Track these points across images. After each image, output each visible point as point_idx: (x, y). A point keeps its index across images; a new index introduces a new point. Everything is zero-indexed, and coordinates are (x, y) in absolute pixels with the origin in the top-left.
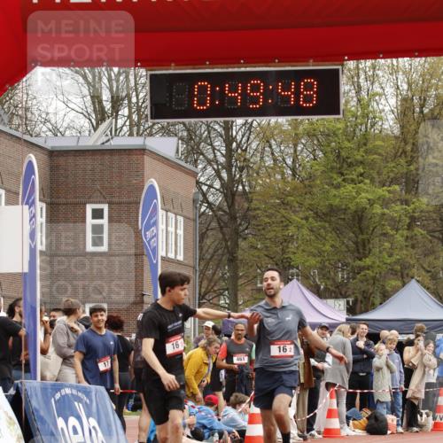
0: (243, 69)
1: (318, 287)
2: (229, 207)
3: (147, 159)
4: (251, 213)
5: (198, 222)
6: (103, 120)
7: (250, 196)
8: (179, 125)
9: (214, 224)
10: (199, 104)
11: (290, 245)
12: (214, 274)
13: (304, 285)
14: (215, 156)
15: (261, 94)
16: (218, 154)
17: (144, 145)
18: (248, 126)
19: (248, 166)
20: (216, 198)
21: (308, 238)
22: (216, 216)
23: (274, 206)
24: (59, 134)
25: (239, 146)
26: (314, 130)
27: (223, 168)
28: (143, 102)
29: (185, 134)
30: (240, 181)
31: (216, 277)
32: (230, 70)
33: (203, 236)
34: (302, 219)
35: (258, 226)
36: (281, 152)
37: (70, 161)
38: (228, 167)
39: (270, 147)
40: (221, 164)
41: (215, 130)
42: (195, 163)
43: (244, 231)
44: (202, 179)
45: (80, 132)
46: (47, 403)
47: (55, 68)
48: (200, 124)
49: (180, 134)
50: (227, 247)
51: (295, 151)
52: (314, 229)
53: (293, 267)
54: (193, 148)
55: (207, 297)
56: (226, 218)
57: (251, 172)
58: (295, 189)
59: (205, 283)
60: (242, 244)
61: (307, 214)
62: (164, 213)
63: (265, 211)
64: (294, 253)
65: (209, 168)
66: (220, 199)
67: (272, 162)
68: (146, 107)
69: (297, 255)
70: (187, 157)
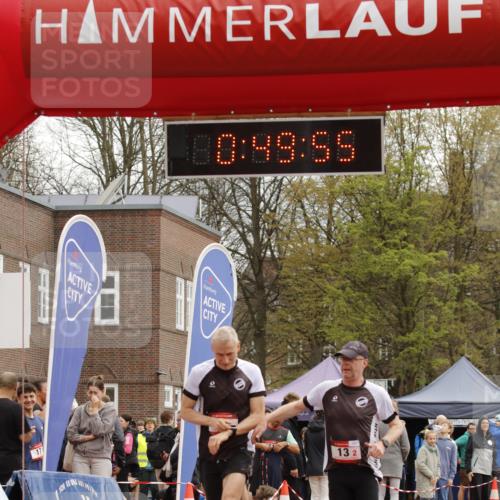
0: (272, 120)
2: (256, 275)
3: (163, 220)
4: (280, 282)
6: (114, 175)
7: (279, 262)
8: (200, 182)
10: (222, 159)
11: (325, 319)
14: (240, 217)
15: (293, 147)
16: (244, 215)
17: (161, 205)
18: (277, 183)
19: (277, 229)
20: (241, 265)
21: (345, 310)
22: (241, 285)
23: (307, 274)
24: (64, 192)
25: (267, 206)
26: (353, 188)
27: (249, 231)
28: (160, 156)
29: (206, 192)
30: (268, 246)
32: (258, 120)
34: (338, 288)
35: (288, 296)
36: (315, 212)
38: (255, 230)
39: (303, 207)
40: (247, 226)
41: (240, 188)
42: (218, 225)
43: (272, 301)
44: (226, 244)
45: (88, 191)
46: (50, 496)
47: (61, 118)
48: (223, 181)
49: (201, 193)
50: (253, 320)
51: (331, 212)
52: (352, 300)
53: (327, 343)
54: (215, 207)
56: (252, 288)
57: (280, 236)
58: (330, 254)
60: (270, 316)
61: (344, 282)
62: (183, 281)
63: (296, 279)
64: (329, 327)
65: (234, 231)
66: (246, 265)
67: (304, 224)
68: (163, 162)
69: (333, 329)
70: (208, 219)
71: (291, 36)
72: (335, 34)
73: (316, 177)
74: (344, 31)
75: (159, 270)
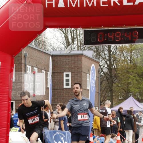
0: (114, 28)
1: (139, 99)
2: (110, 73)
3: (83, 58)
4: (117, 75)
5: (100, 78)
6: (69, 45)
7: (117, 69)
8: (93, 47)
9: (105, 79)
10: (100, 40)
11: (130, 85)
12: (105, 95)
13: (134, 98)
14: (105, 57)
15: (120, 36)
16: (106, 56)
17: (82, 53)
18: (116, 47)
19: (116, 60)
20: (106, 70)
21: (135, 83)
22: (106, 76)
23: (124, 73)
24: (55, 50)
25: (113, 53)
26: (137, 48)
27: (108, 60)
28: (82, 39)
29: (95, 49)
30: (113, 65)
31: (106, 96)
32: (110, 29)
33: (101, 83)
34: (133, 77)
35: (119, 79)
36: (127, 55)
37: (58, 59)
38: (110, 60)
39: (123, 53)
40: (107, 59)
41: (105, 48)
42: (99, 59)
43: (115, 81)
44: (101, 64)
45: (61, 49)
46: (51, 137)
47: (53, 29)
48: (100, 47)
49: (94, 50)
50: (109, 86)
51: (131, 55)
52: (137, 80)
53: (130, 92)
54: (98, 54)
55: (103, 102)
56: (109, 77)
57: (117, 62)
58: (131, 67)
59: (102, 98)
60: (114, 85)
61: (135, 75)
62: (89, 75)
63: (122, 74)
64: (131, 88)
65: (103, 61)
66: (107, 70)
67: (124, 58)
68: (83, 41)
69: (132, 89)
70: (96, 57)
71: (119, 4)
73: (127, 45)
74: (134, 3)
75: (82, 72)
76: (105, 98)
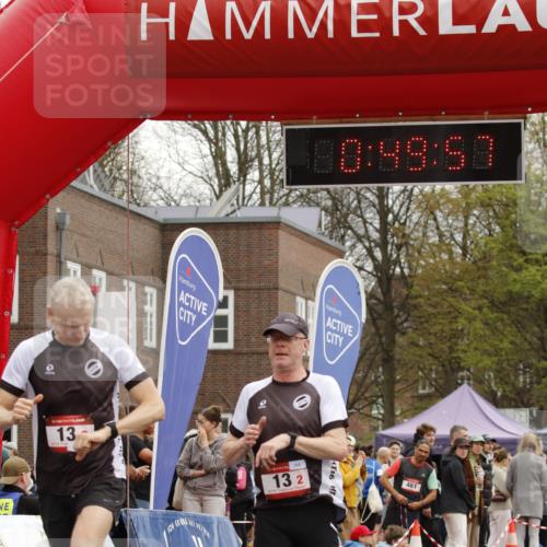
0: (401, 124)
1: (494, 393)
2: (384, 294)
3: (282, 234)
4: (410, 301)
6: (228, 185)
7: (410, 280)
8: (322, 192)
10: (346, 167)
11: (459, 342)
12: (365, 377)
13: (477, 391)
14: (367, 231)
15: (424, 153)
16: (370, 228)
17: (279, 217)
18: (407, 193)
19: (407, 244)
20: (368, 283)
21: (482, 333)
23: (440, 293)
24: (173, 203)
25: (396, 218)
26: (490, 199)
27: (377, 245)
28: (278, 164)
29: (329, 203)
30: (397, 262)
31: (367, 381)
32: (386, 124)
34: (474, 309)
35: (420, 317)
36: (449, 225)
38: (383, 244)
39: (435, 219)
40: (374, 241)
41: (366, 198)
42: (342, 239)
43: (402, 323)
45: (199, 201)
46: (158, 536)
47: (169, 122)
48: (348, 192)
49: (323, 204)
50: (381, 344)
51: (466, 225)
52: (490, 322)
53: (462, 369)
54: (339, 219)
55: (356, 406)
56: (380, 308)
57: (410, 251)
58: (466, 271)
59: (354, 389)
60: (400, 339)
61: (480, 302)
62: (304, 301)
63: (429, 299)
64: (465, 352)
65: (360, 246)
66: (373, 284)
67: (437, 239)
68: (281, 170)
69: (468, 354)
70: (331, 232)
71: (422, 32)
72: (470, 29)
73: (450, 187)
74: (480, 26)
75: (277, 289)
76: (363, 390)
